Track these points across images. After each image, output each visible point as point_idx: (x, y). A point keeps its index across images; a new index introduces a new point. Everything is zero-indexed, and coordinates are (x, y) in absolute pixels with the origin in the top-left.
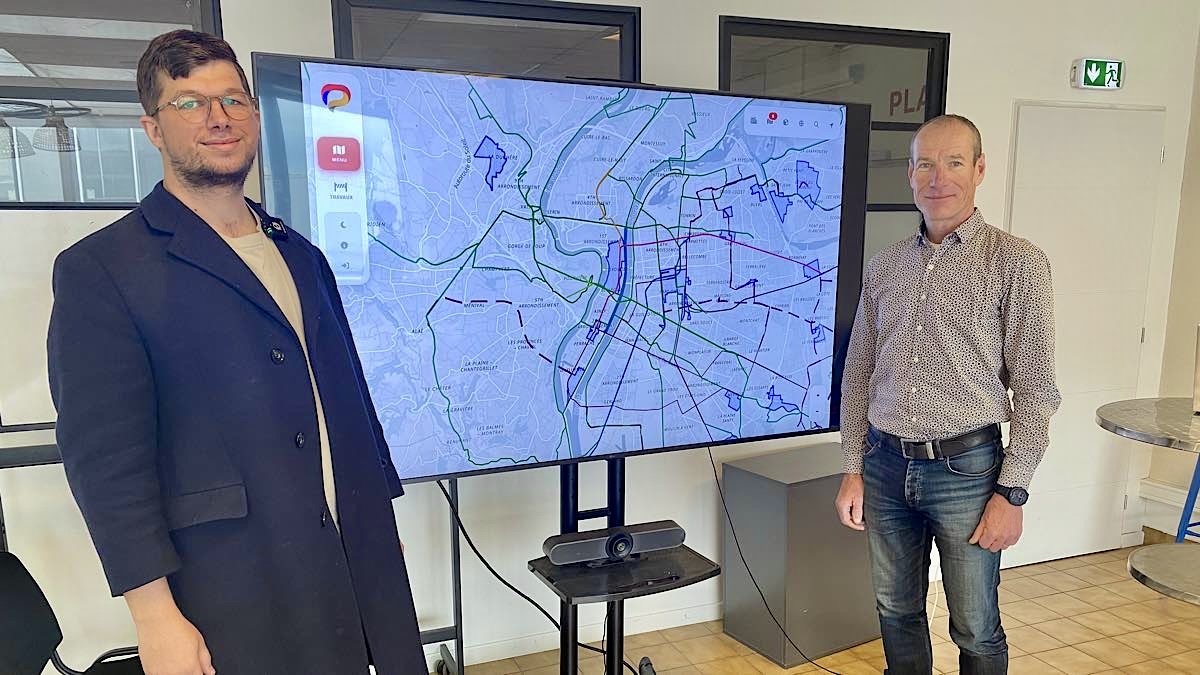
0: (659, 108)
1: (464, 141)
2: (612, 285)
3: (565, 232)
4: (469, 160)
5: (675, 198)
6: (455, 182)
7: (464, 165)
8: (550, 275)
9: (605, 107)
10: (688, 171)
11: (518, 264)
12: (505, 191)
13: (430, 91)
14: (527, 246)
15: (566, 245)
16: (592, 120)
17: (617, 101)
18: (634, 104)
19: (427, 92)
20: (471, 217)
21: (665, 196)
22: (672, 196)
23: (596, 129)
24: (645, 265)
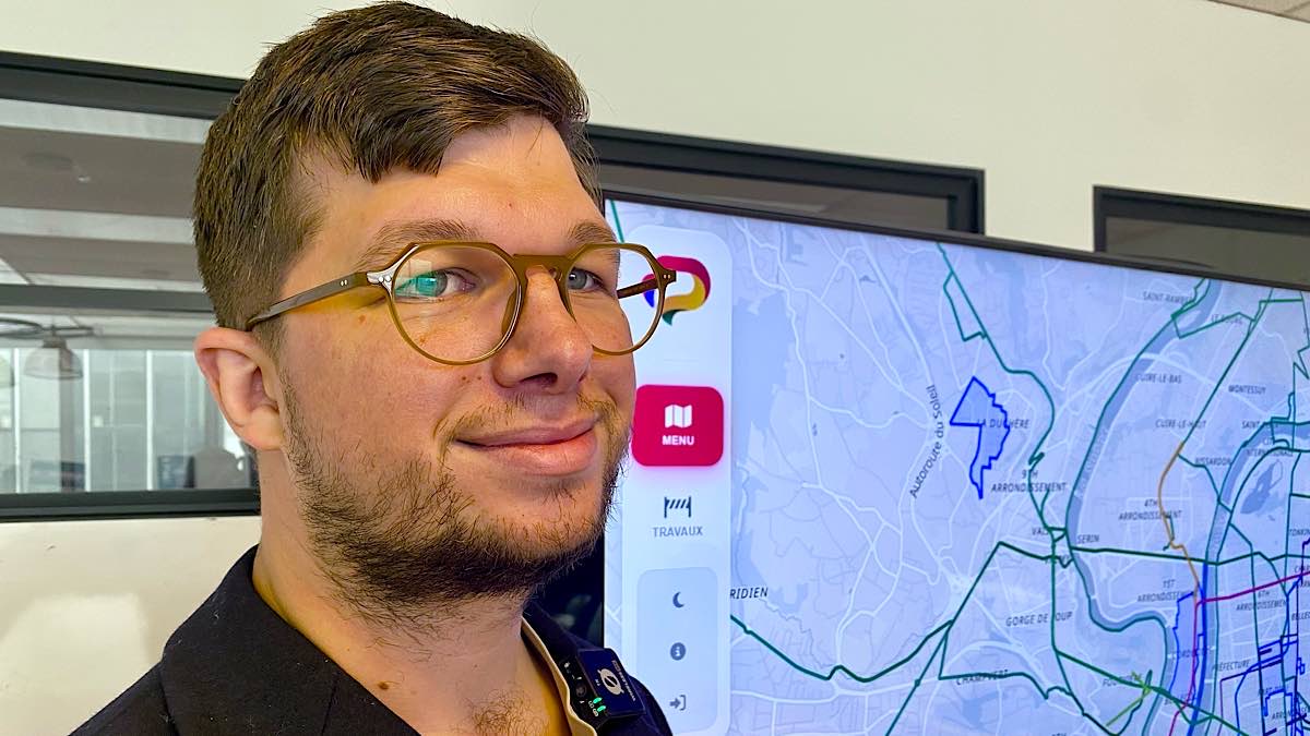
0: (1254, 321)
1: (932, 389)
2: (1181, 689)
3: (1106, 581)
4: (939, 432)
5: (1281, 496)
6: (910, 483)
7: (930, 444)
8: (1080, 678)
9: (1175, 316)
10: (1300, 443)
11: (1024, 662)
12: (1006, 498)
13: (872, 277)
14: (1042, 618)
15: (1108, 608)
16: (1153, 344)
17: (1192, 304)
18: (1218, 310)
19: (866, 278)
20: (939, 560)
21: (1265, 494)
22: (1277, 494)
23: (1161, 361)
24: (1236, 639)
